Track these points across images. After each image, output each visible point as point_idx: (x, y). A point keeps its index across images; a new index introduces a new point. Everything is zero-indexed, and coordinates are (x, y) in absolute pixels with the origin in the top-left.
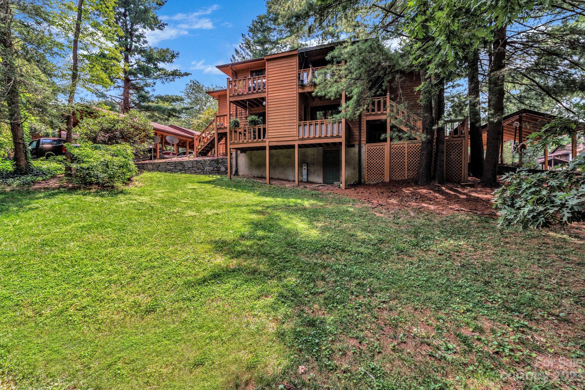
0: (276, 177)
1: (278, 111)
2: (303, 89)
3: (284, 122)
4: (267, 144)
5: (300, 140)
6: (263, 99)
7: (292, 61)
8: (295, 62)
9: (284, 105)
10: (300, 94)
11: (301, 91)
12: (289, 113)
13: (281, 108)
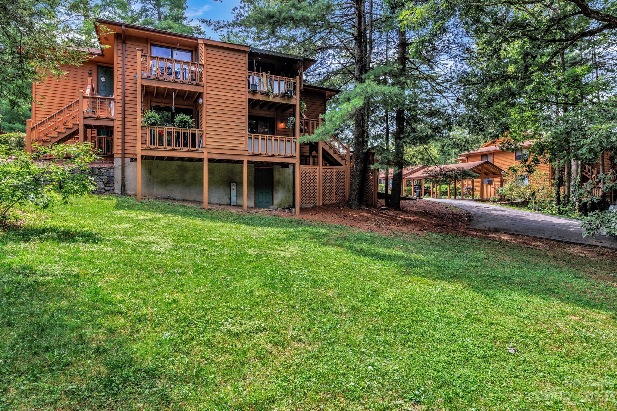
0: (192, 199)
1: (222, 115)
2: (254, 95)
3: (230, 130)
4: (206, 156)
5: (249, 155)
6: (200, 95)
7: (241, 58)
8: (244, 60)
9: (230, 109)
10: (250, 100)
11: (251, 97)
12: (236, 120)
13: (226, 112)
